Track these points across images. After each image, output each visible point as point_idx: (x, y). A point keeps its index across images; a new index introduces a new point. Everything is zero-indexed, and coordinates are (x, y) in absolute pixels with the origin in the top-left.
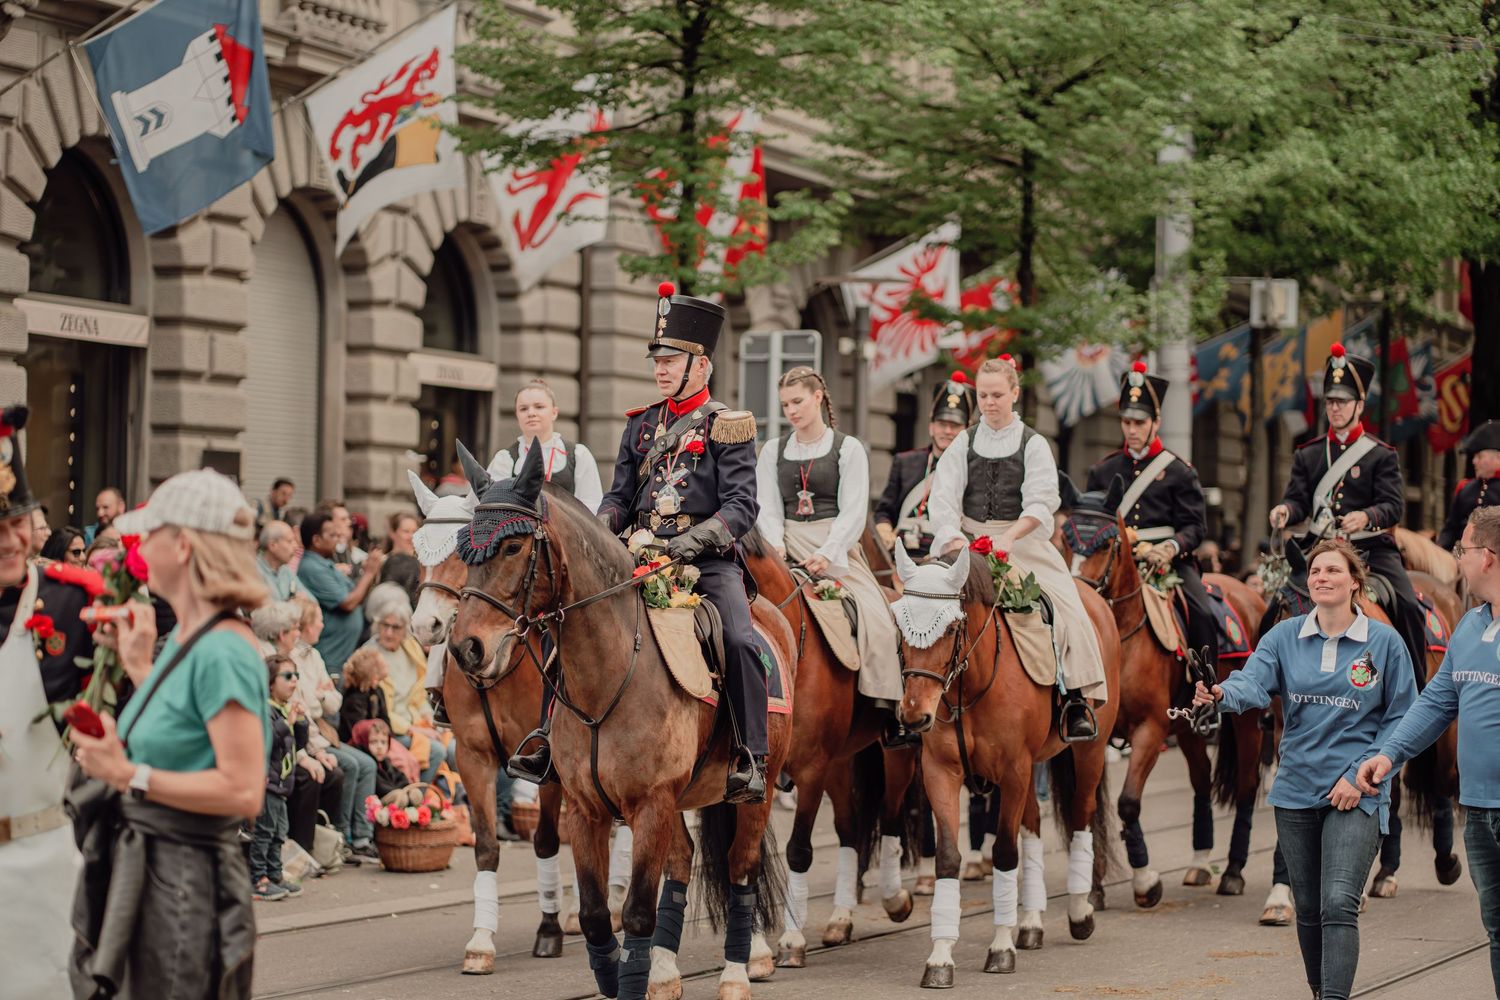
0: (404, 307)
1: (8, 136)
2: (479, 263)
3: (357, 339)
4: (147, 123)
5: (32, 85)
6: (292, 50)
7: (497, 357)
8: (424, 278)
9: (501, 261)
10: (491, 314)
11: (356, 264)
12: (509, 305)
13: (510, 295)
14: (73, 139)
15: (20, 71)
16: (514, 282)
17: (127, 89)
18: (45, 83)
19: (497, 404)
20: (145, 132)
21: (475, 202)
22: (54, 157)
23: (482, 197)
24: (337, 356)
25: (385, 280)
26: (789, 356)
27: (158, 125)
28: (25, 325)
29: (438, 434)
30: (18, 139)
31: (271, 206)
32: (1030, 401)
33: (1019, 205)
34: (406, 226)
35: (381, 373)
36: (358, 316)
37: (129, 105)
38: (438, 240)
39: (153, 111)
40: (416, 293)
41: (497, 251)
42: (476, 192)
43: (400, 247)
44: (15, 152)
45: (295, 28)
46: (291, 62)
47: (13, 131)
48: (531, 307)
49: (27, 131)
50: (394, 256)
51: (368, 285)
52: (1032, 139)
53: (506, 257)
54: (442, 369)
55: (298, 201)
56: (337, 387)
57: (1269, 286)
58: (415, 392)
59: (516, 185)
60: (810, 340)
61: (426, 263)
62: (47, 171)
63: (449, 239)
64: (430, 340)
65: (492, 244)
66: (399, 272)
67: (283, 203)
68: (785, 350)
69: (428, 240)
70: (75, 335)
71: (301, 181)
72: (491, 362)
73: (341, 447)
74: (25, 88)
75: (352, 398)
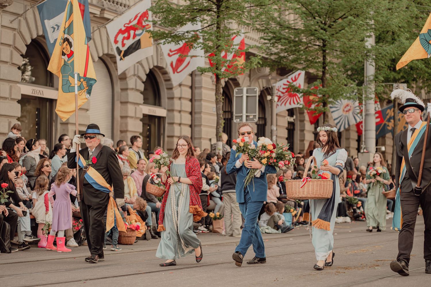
0: (138, 90)
1: (15, 34)
2: (161, 79)
3: (123, 100)
4: (54, 28)
5: (21, 19)
6: (102, 12)
7: (167, 108)
8: (143, 82)
9: (168, 79)
10: (164, 93)
11: (123, 77)
12: (170, 91)
13: (170, 88)
14: (35, 36)
15: (18, 15)
16: (172, 84)
17: (49, 19)
18: (26, 19)
19: (167, 121)
20: (54, 31)
21: (159, 60)
22: (29, 41)
23: (161, 59)
24: (118, 105)
25: (131, 83)
26: (249, 95)
27: (58, 29)
28: (20, 91)
29: (149, 131)
30: (18, 36)
31: (96, 59)
32: (326, 117)
33: (322, 59)
34: (138, 66)
35: (131, 110)
36: (124, 93)
37: (49, 24)
38: (148, 71)
39: (56, 25)
40: (141, 87)
41: (166, 75)
42: (159, 57)
43: (136, 73)
44: (17, 39)
45: (103, 6)
46: (102, 16)
47: (16, 33)
48: (177, 92)
49: (20, 33)
50: (134, 75)
51: (127, 84)
52: (324, 36)
53: (169, 77)
54: (149, 110)
55: (105, 58)
56: (117, 114)
57: (398, 85)
58: (141, 117)
59: (171, 54)
60: (255, 90)
61: (144, 78)
62: (27, 46)
63: (151, 70)
64: (146, 101)
65: (165, 73)
66: (136, 80)
67: (100, 58)
68: (247, 93)
69: (145, 71)
70: (36, 95)
71: (106, 52)
72: (165, 109)
73: (119, 132)
74: (20, 20)
75: (122, 117)
